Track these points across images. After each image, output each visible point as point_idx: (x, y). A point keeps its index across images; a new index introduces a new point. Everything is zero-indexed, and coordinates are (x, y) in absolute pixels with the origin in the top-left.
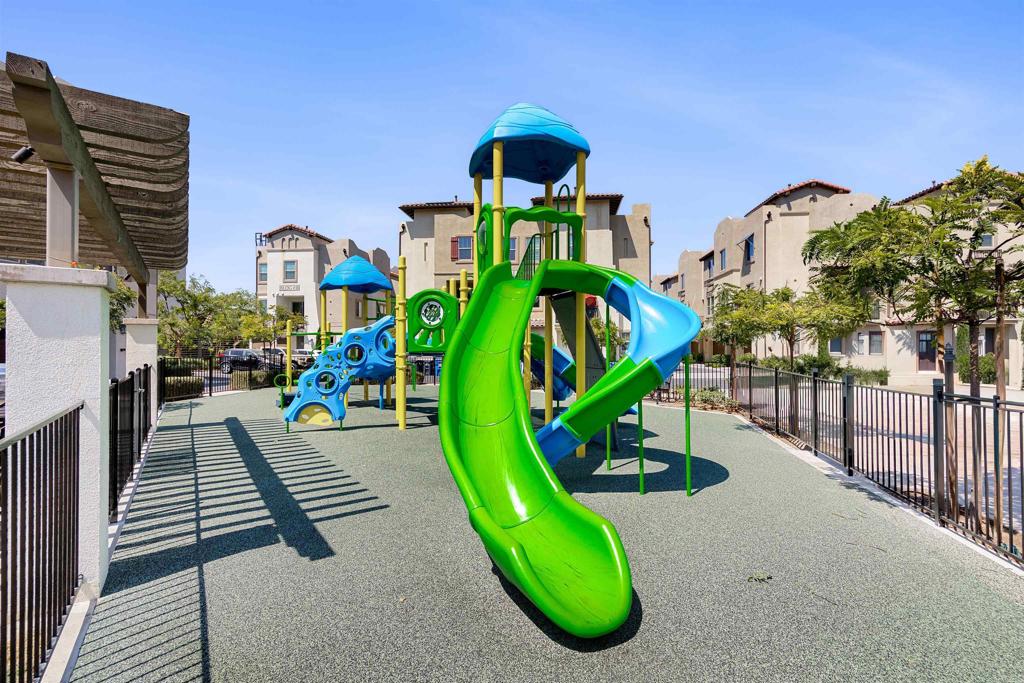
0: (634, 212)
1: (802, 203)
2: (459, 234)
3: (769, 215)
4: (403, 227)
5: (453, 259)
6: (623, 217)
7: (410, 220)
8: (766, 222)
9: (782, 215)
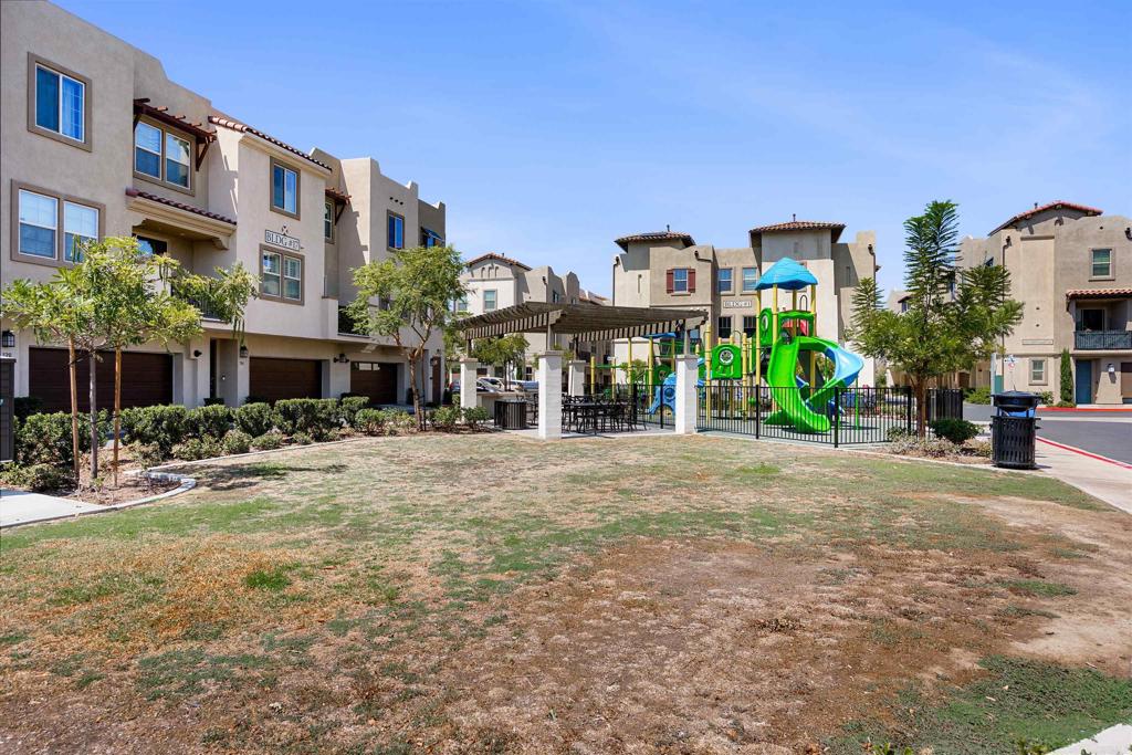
0: (858, 239)
1: (1046, 226)
2: (675, 266)
3: (1008, 240)
4: (617, 260)
5: (669, 291)
6: (846, 245)
7: (623, 252)
8: (1005, 247)
9: (1022, 239)
